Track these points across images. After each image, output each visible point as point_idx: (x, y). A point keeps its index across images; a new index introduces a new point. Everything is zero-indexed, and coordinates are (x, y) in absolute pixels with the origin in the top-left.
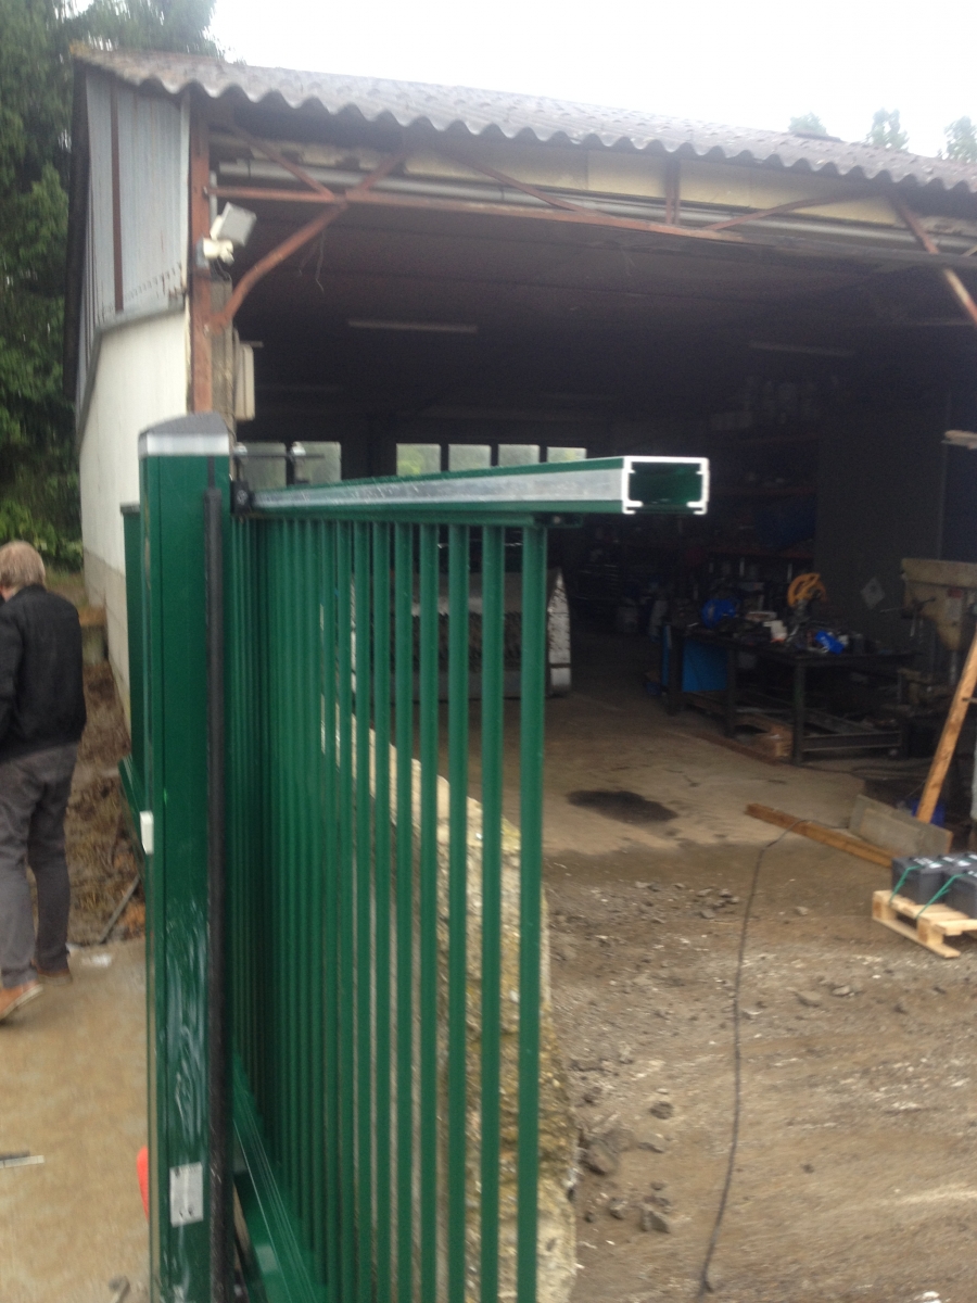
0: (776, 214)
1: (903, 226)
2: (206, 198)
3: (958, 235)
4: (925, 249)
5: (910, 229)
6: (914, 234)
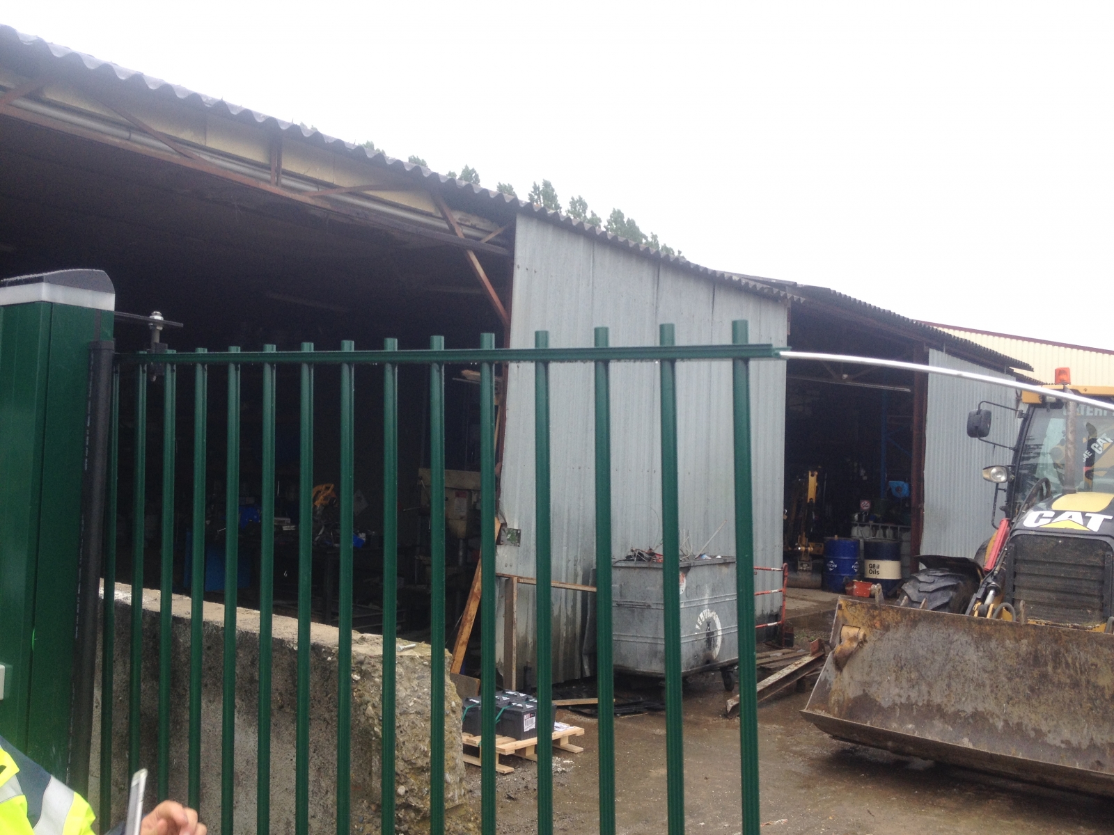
0: (353, 193)
1: (440, 215)
3: (473, 227)
4: (456, 234)
5: (445, 218)
6: (448, 222)
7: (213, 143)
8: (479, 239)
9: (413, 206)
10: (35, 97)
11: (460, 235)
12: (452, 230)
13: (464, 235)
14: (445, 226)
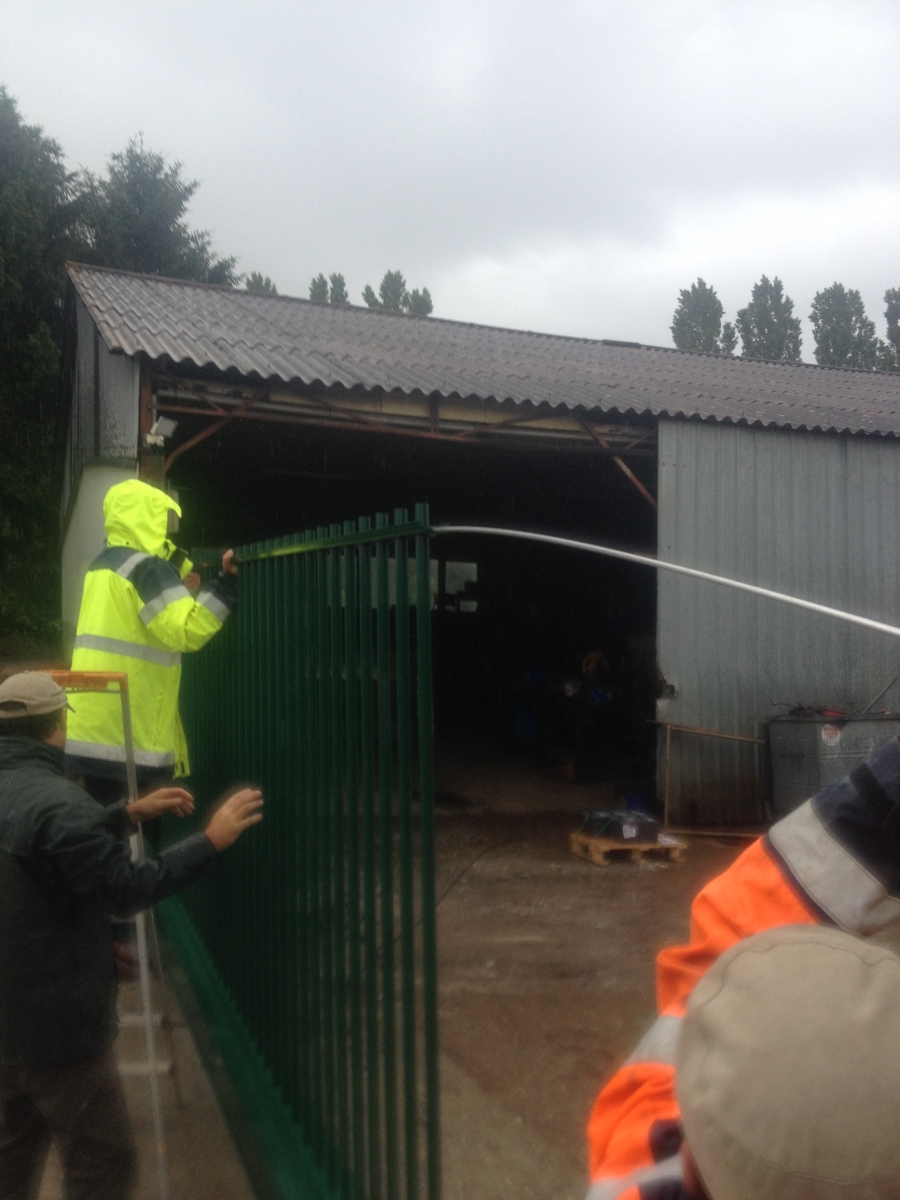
0: (504, 425)
1: (584, 430)
2: (150, 410)
3: (624, 435)
4: (600, 444)
5: (590, 432)
6: (592, 435)
7: (387, 409)
8: (627, 444)
9: (560, 427)
10: (266, 399)
11: (605, 445)
12: (596, 442)
13: (608, 442)
14: (589, 438)
